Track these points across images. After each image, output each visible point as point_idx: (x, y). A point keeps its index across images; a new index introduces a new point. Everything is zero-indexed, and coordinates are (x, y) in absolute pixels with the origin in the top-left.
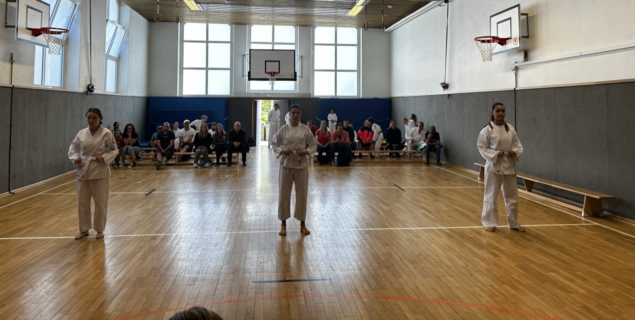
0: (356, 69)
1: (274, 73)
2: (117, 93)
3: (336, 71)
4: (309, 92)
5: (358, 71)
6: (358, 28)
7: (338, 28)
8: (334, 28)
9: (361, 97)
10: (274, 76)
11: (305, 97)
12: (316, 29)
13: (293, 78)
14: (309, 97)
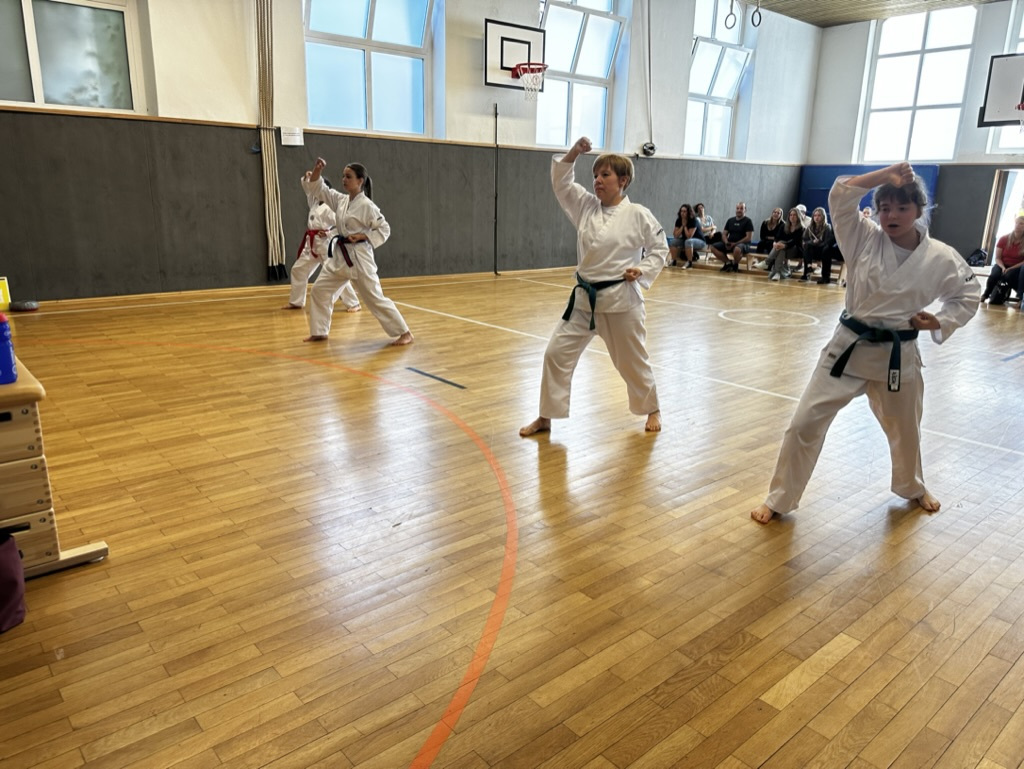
2: (730, 158)
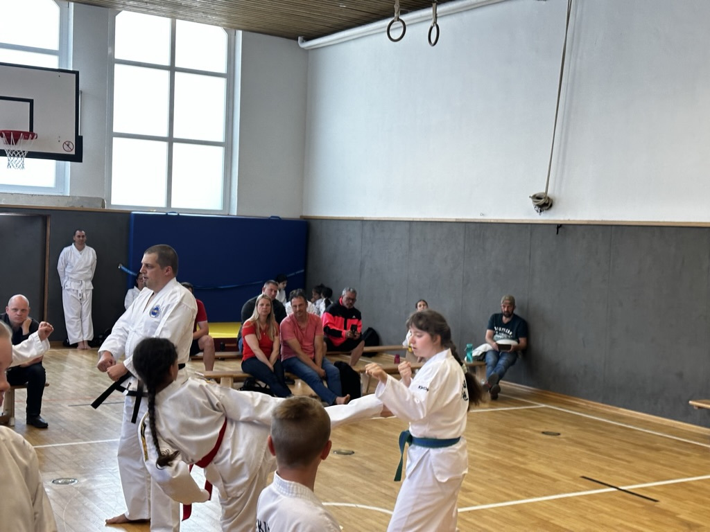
0: (221, 139)
1: (17, 135)
3: (170, 140)
4: (99, 196)
5: (227, 145)
6: (230, 29)
7: (178, 21)
8: (168, 21)
9: (234, 212)
10: (16, 141)
11: (87, 207)
12: (118, 18)
13: (73, 153)
14: (98, 207)
